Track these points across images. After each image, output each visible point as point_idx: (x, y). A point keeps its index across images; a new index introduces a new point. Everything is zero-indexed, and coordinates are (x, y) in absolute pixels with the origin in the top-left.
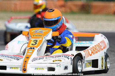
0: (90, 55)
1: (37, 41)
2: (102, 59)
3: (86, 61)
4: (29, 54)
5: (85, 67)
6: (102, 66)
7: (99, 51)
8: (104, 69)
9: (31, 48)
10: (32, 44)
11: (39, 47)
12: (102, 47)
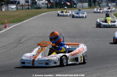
0: (73, 55)
1: (43, 49)
2: (81, 57)
3: (70, 59)
4: (37, 56)
5: (70, 62)
6: (81, 61)
7: (78, 53)
8: (82, 62)
9: (39, 53)
10: (40, 51)
11: (43, 52)
12: (81, 51)
